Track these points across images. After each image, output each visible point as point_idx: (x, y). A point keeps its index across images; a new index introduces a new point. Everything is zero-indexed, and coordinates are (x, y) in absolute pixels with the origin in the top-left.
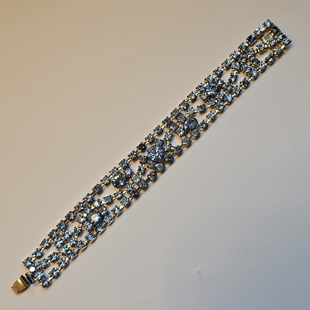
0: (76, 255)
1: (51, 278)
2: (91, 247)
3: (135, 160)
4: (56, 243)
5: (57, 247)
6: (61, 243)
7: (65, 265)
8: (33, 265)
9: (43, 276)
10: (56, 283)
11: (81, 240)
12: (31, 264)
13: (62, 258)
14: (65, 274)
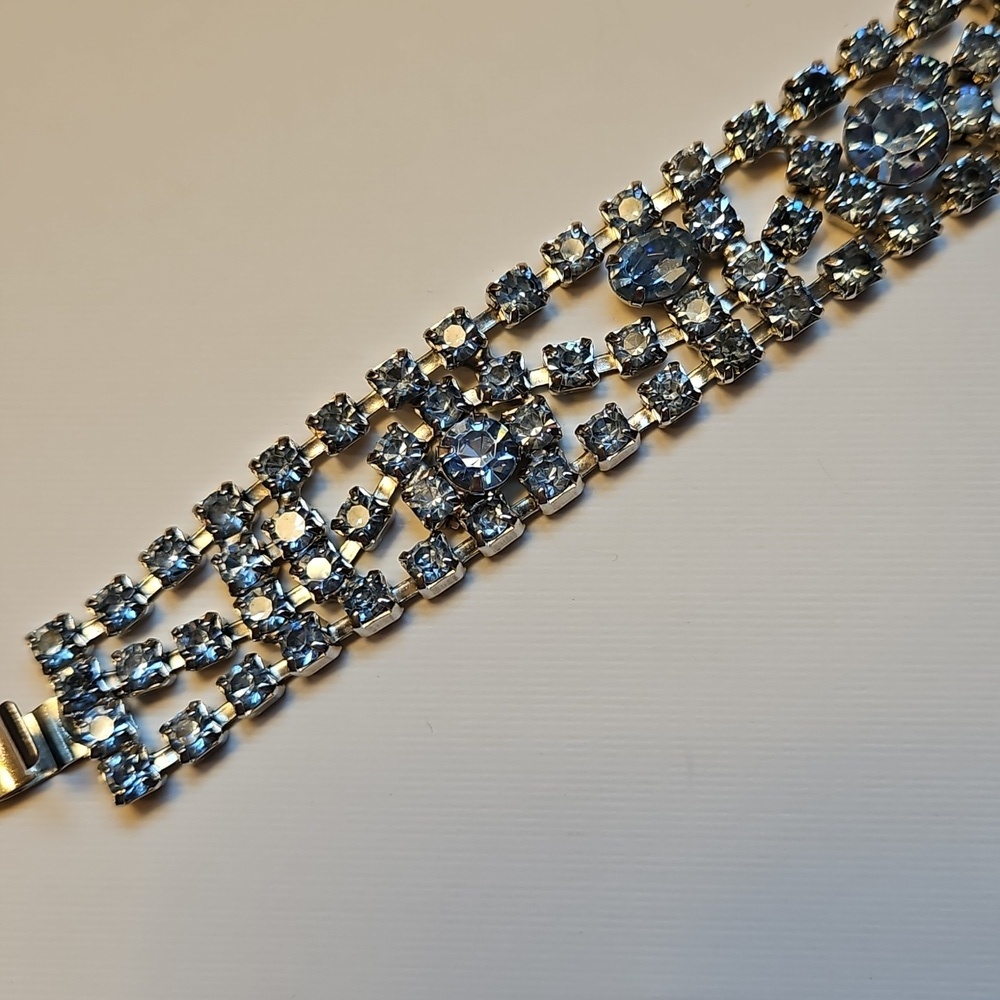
0: (333, 653)
1: (173, 757)
2: (425, 627)
3: (760, 162)
4: (233, 562)
5: (234, 589)
6: (262, 569)
7: (262, 700)
8: (82, 662)
9: (127, 736)
10: (194, 795)
11: (377, 572)
12: (71, 655)
13: (253, 655)
14: (252, 749)
